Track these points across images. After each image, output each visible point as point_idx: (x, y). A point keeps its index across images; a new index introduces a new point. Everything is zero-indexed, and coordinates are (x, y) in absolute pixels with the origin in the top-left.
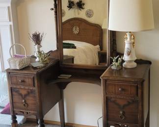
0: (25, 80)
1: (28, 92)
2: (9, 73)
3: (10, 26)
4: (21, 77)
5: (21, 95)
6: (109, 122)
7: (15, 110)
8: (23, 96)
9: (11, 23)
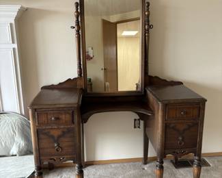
0: (60, 117)
1: (63, 132)
2: (35, 110)
3: (14, 49)
4: (54, 114)
5: (52, 137)
6: (167, 151)
7: (42, 158)
8: (56, 138)
9: (15, 46)
